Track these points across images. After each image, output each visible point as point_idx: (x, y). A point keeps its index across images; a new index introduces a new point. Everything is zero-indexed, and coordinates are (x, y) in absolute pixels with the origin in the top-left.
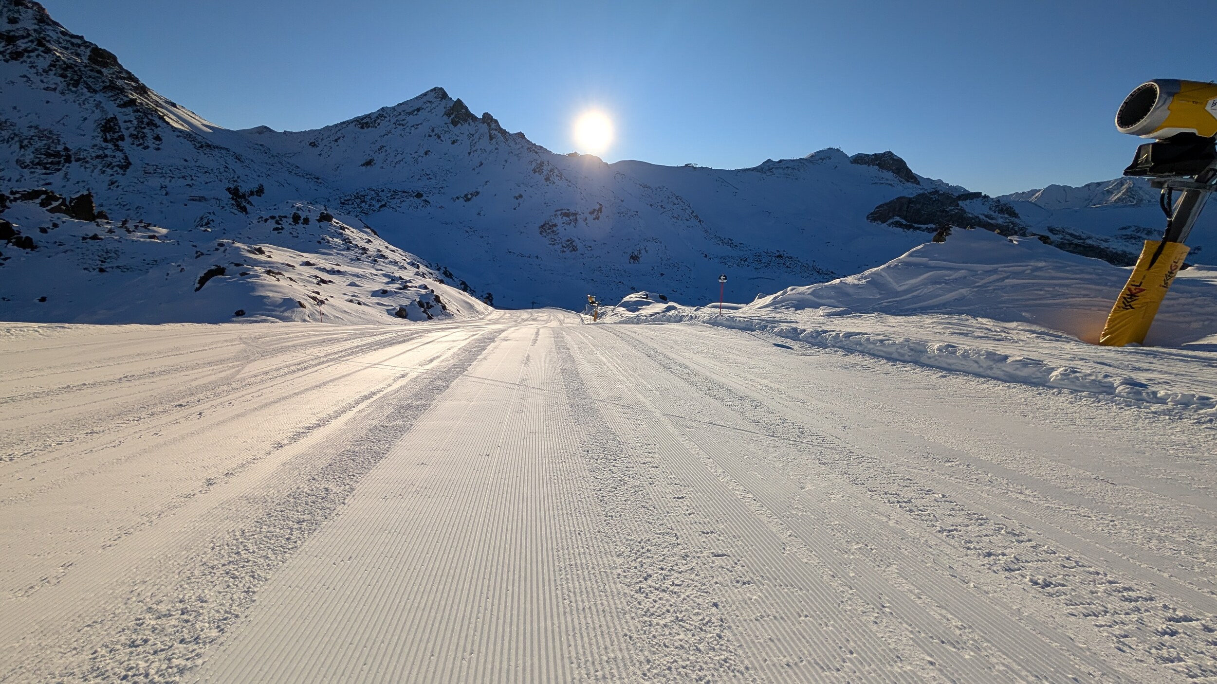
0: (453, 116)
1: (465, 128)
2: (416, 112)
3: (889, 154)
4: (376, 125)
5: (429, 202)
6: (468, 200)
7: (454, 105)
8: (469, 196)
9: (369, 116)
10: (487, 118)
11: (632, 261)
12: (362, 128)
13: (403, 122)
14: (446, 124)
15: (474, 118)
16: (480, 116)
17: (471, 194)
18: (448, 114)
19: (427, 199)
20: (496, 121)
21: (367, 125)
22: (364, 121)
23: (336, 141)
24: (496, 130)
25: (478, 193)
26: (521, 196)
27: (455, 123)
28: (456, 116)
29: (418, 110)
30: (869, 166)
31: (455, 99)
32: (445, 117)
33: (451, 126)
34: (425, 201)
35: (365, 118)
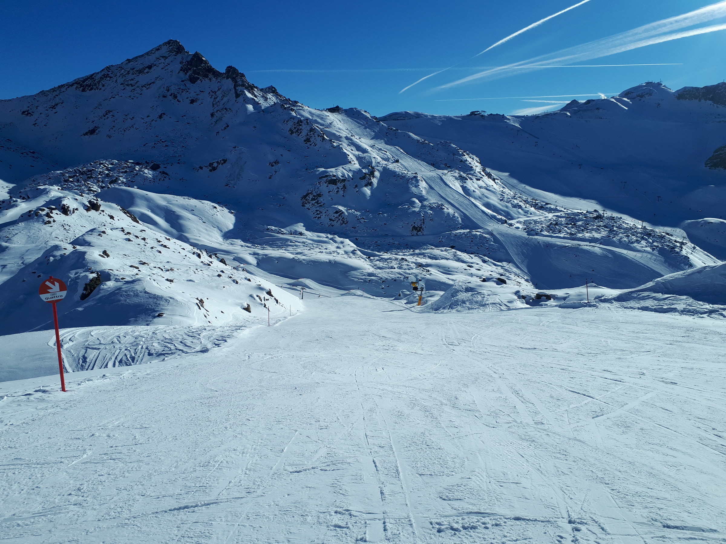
0: (190, 72)
1: (204, 84)
2: (147, 70)
4: (100, 86)
5: (167, 174)
6: (214, 169)
7: (192, 59)
8: (215, 165)
9: (91, 77)
10: (232, 72)
11: (415, 232)
12: (83, 90)
13: (132, 82)
14: (183, 81)
15: (217, 74)
16: (223, 70)
17: (217, 162)
18: (184, 70)
19: (165, 170)
20: (243, 75)
21: (90, 87)
22: (87, 82)
23: (53, 107)
24: (242, 86)
25: (225, 161)
26: (277, 162)
27: (193, 80)
28: (194, 72)
29: (150, 67)
31: (192, 53)
32: (182, 73)
33: (189, 84)
34: (164, 173)
35: (86, 79)
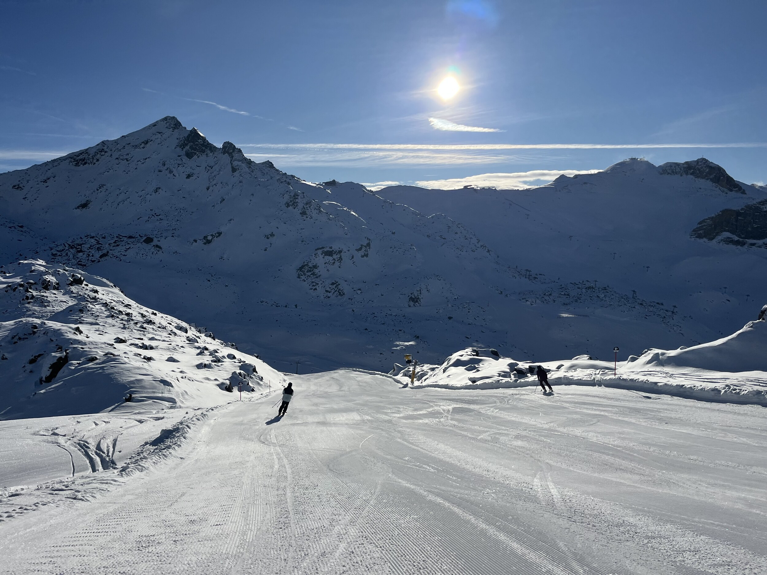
0: (188, 147)
1: (202, 160)
2: (143, 145)
3: (704, 161)
4: (95, 161)
5: (160, 248)
6: (209, 242)
7: (189, 135)
8: (210, 238)
9: (86, 151)
10: (229, 148)
11: (412, 303)
12: (77, 165)
13: (127, 157)
14: (179, 156)
15: (212, 148)
17: (212, 235)
18: (183, 146)
19: (158, 243)
20: (239, 151)
21: (84, 162)
22: (81, 157)
23: (45, 181)
24: (239, 161)
25: (220, 234)
26: (272, 235)
27: (189, 155)
28: (191, 147)
29: (146, 142)
30: (681, 175)
31: (189, 128)
32: (178, 149)
33: (185, 159)
34: (157, 246)
35: (81, 154)
